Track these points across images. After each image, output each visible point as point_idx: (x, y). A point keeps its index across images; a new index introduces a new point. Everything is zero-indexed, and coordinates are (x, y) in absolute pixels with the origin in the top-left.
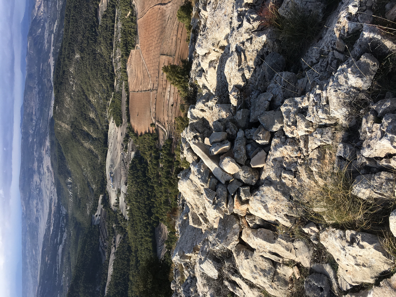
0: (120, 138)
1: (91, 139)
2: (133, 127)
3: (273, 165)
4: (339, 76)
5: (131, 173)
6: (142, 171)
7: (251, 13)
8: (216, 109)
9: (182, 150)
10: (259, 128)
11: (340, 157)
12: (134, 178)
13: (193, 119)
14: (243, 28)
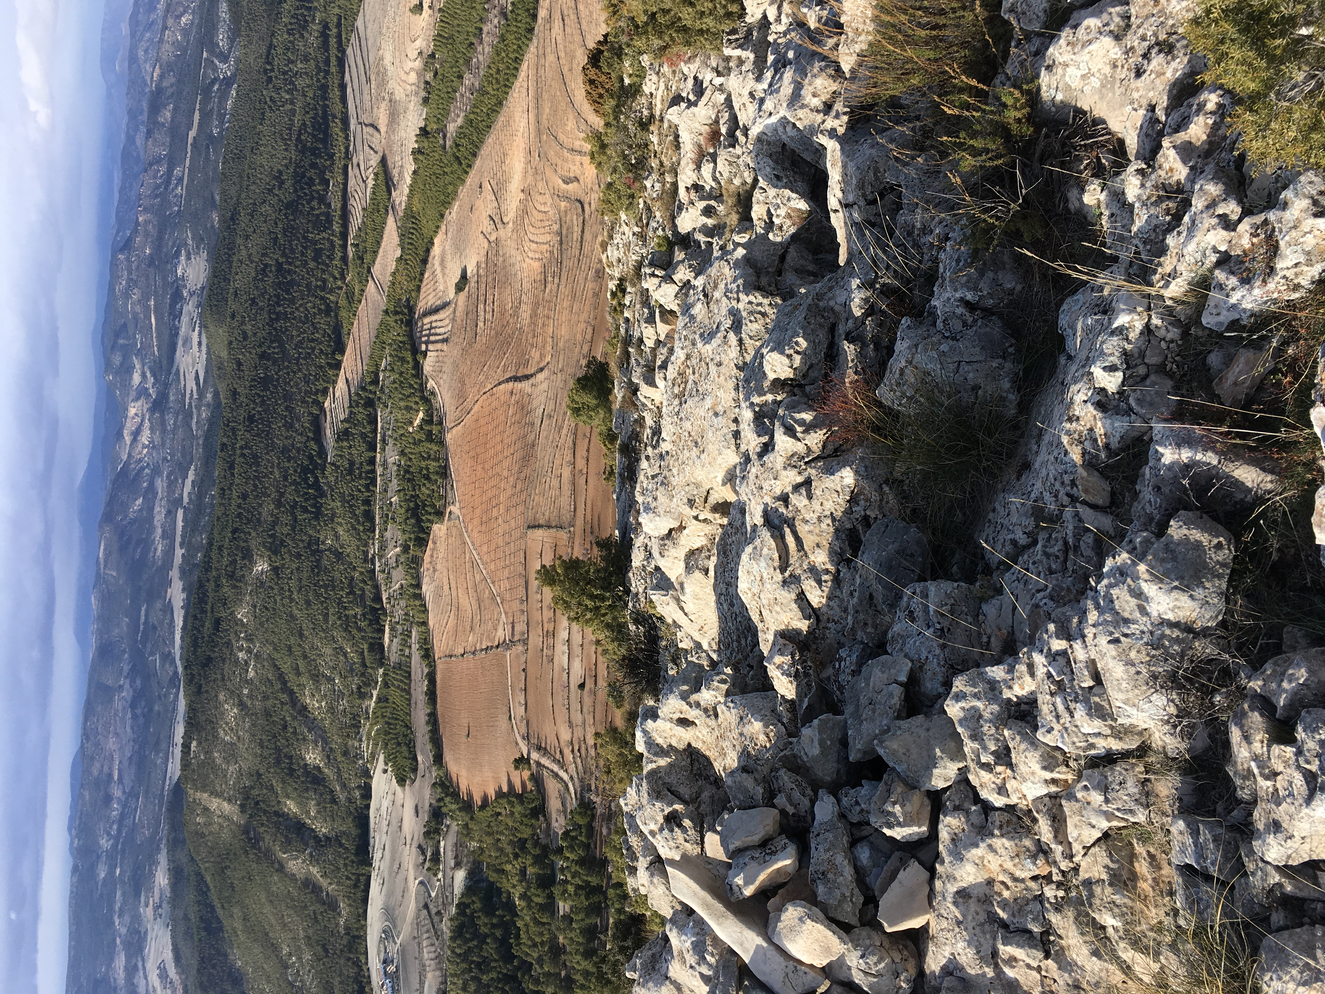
0: (412, 826)
1: (312, 842)
2: (455, 779)
3: (960, 918)
4: (1115, 592)
5: (458, 951)
6: (496, 939)
7: (793, 407)
8: (729, 715)
9: (632, 861)
10: (886, 784)
11: (1186, 870)
12: (470, 971)
13: (655, 754)
14: (776, 453)
